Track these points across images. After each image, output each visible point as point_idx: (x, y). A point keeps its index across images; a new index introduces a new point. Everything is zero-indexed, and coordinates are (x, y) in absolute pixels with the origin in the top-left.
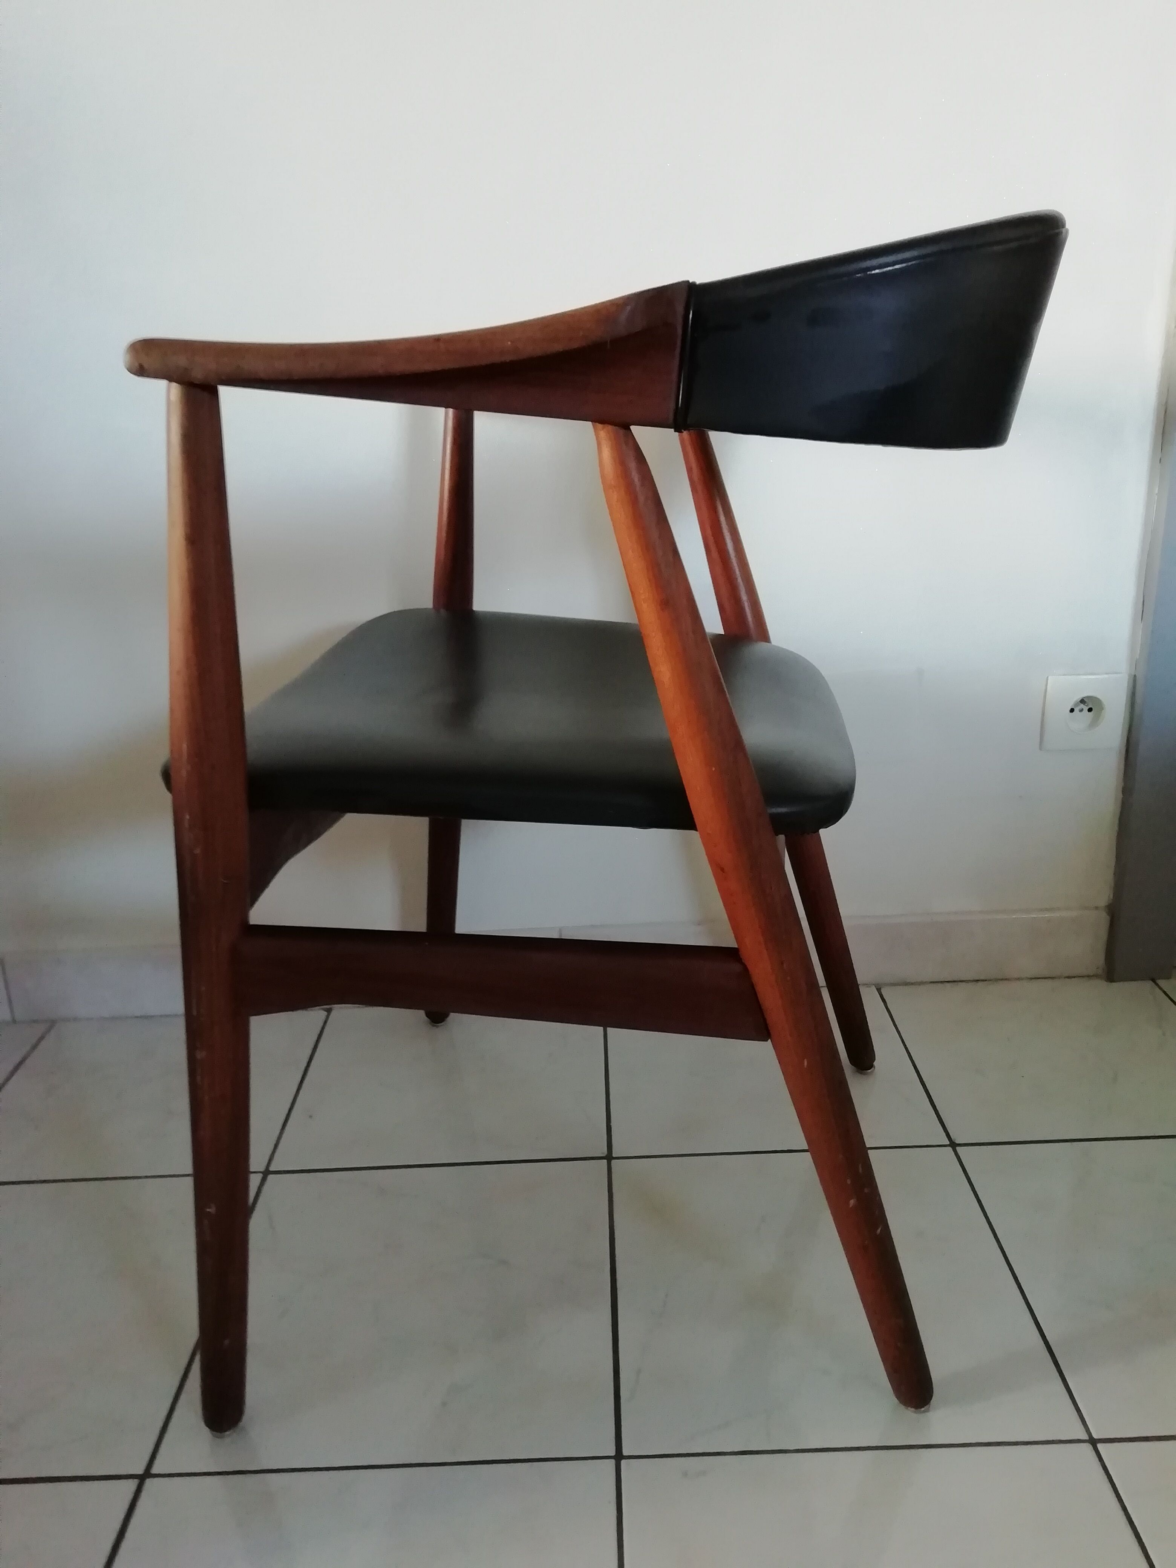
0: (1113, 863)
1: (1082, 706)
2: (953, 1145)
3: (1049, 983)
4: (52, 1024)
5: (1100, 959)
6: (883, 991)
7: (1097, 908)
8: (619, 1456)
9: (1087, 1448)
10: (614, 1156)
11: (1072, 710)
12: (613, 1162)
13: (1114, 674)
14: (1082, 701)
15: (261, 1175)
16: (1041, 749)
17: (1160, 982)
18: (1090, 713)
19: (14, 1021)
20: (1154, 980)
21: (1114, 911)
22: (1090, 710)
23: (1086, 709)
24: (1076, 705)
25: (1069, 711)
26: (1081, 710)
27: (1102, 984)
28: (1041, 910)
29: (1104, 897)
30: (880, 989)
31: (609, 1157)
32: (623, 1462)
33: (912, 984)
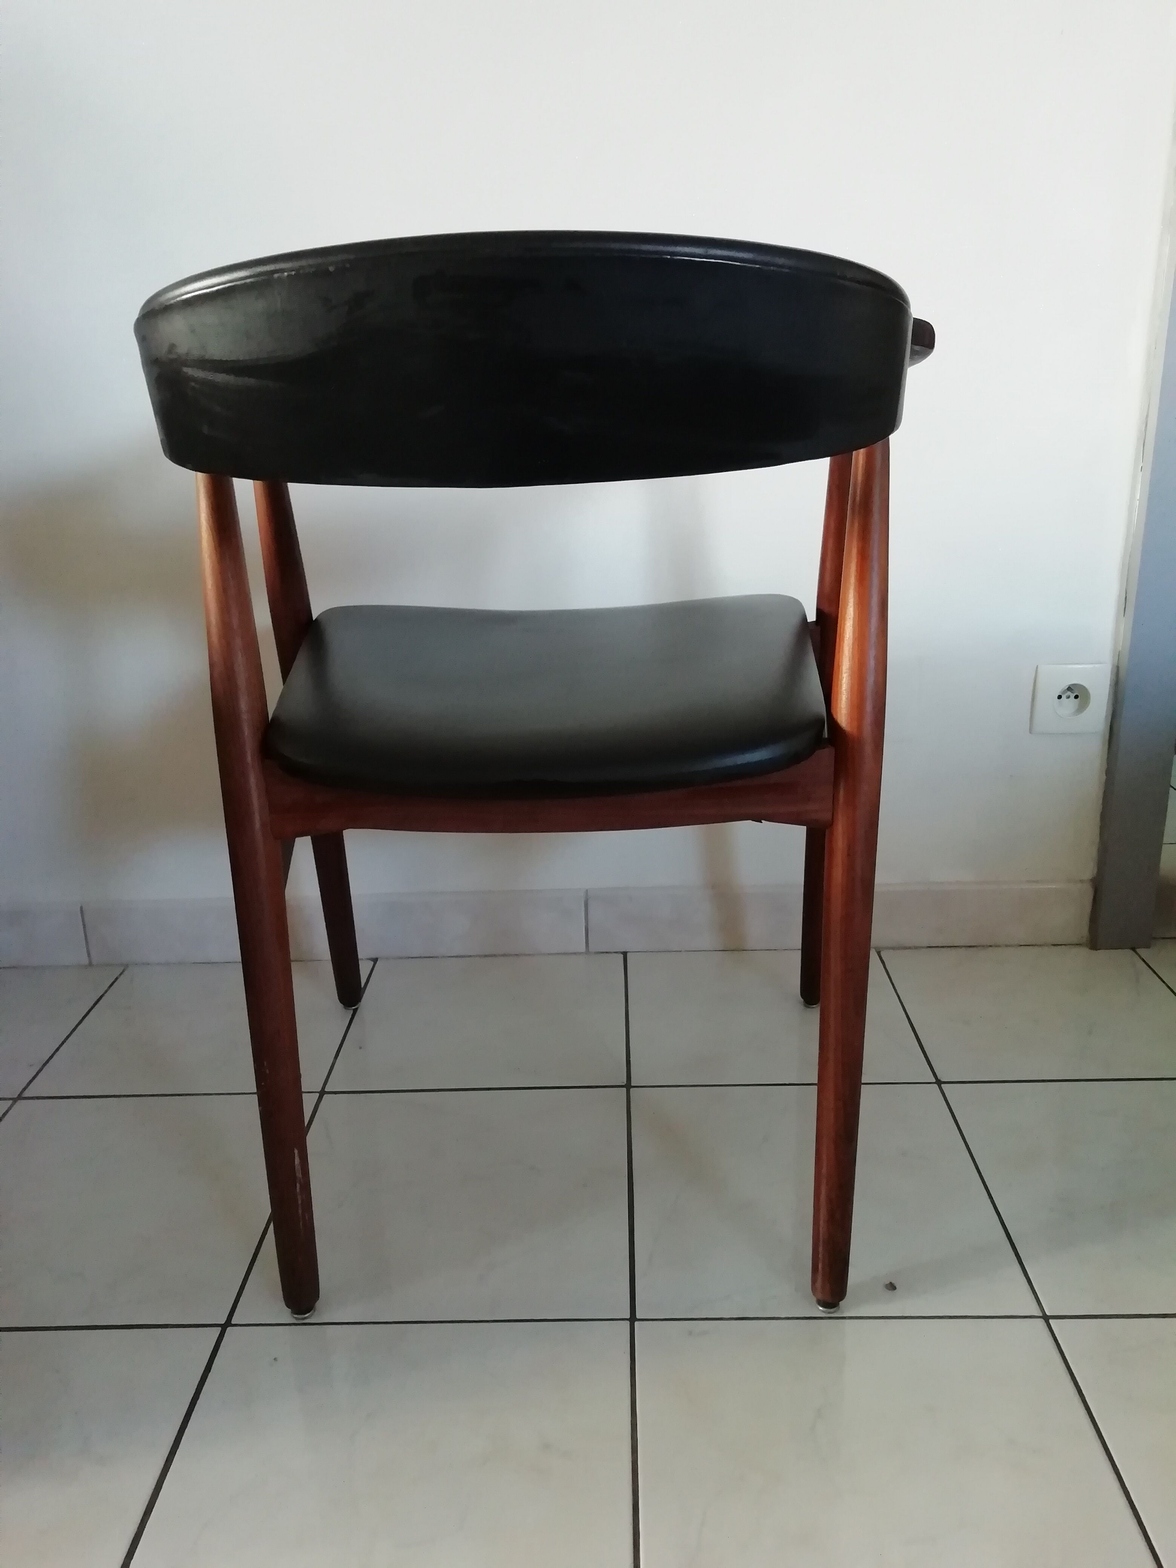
0: (1097, 839)
1: (1069, 693)
2: (939, 1082)
3: (1036, 950)
4: (125, 967)
5: (1085, 931)
6: (882, 954)
7: (1082, 881)
8: (633, 1319)
9: (1041, 1323)
10: (632, 1085)
11: (1060, 697)
12: (632, 1090)
13: (1098, 664)
14: (1069, 689)
15: (318, 1095)
16: (1030, 733)
17: (1138, 950)
18: (1076, 700)
19: (90, 964)
20: (1134, 949)
21: (1097, 885)
22: (1076, 697)
23: (1072, 696)
24: (1064, 692)
25: (1057, 698)
26: (1068, 697)
27: (1084, 952)
28: (1028, 882)
29: (1089, 871)
30: (880, 952)
31: (628, 1086)
32: (636, 1323)
33: (910, 948)
